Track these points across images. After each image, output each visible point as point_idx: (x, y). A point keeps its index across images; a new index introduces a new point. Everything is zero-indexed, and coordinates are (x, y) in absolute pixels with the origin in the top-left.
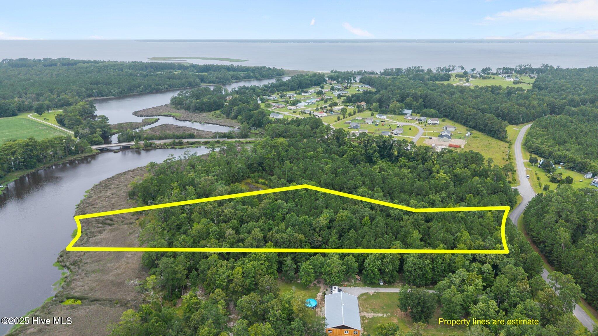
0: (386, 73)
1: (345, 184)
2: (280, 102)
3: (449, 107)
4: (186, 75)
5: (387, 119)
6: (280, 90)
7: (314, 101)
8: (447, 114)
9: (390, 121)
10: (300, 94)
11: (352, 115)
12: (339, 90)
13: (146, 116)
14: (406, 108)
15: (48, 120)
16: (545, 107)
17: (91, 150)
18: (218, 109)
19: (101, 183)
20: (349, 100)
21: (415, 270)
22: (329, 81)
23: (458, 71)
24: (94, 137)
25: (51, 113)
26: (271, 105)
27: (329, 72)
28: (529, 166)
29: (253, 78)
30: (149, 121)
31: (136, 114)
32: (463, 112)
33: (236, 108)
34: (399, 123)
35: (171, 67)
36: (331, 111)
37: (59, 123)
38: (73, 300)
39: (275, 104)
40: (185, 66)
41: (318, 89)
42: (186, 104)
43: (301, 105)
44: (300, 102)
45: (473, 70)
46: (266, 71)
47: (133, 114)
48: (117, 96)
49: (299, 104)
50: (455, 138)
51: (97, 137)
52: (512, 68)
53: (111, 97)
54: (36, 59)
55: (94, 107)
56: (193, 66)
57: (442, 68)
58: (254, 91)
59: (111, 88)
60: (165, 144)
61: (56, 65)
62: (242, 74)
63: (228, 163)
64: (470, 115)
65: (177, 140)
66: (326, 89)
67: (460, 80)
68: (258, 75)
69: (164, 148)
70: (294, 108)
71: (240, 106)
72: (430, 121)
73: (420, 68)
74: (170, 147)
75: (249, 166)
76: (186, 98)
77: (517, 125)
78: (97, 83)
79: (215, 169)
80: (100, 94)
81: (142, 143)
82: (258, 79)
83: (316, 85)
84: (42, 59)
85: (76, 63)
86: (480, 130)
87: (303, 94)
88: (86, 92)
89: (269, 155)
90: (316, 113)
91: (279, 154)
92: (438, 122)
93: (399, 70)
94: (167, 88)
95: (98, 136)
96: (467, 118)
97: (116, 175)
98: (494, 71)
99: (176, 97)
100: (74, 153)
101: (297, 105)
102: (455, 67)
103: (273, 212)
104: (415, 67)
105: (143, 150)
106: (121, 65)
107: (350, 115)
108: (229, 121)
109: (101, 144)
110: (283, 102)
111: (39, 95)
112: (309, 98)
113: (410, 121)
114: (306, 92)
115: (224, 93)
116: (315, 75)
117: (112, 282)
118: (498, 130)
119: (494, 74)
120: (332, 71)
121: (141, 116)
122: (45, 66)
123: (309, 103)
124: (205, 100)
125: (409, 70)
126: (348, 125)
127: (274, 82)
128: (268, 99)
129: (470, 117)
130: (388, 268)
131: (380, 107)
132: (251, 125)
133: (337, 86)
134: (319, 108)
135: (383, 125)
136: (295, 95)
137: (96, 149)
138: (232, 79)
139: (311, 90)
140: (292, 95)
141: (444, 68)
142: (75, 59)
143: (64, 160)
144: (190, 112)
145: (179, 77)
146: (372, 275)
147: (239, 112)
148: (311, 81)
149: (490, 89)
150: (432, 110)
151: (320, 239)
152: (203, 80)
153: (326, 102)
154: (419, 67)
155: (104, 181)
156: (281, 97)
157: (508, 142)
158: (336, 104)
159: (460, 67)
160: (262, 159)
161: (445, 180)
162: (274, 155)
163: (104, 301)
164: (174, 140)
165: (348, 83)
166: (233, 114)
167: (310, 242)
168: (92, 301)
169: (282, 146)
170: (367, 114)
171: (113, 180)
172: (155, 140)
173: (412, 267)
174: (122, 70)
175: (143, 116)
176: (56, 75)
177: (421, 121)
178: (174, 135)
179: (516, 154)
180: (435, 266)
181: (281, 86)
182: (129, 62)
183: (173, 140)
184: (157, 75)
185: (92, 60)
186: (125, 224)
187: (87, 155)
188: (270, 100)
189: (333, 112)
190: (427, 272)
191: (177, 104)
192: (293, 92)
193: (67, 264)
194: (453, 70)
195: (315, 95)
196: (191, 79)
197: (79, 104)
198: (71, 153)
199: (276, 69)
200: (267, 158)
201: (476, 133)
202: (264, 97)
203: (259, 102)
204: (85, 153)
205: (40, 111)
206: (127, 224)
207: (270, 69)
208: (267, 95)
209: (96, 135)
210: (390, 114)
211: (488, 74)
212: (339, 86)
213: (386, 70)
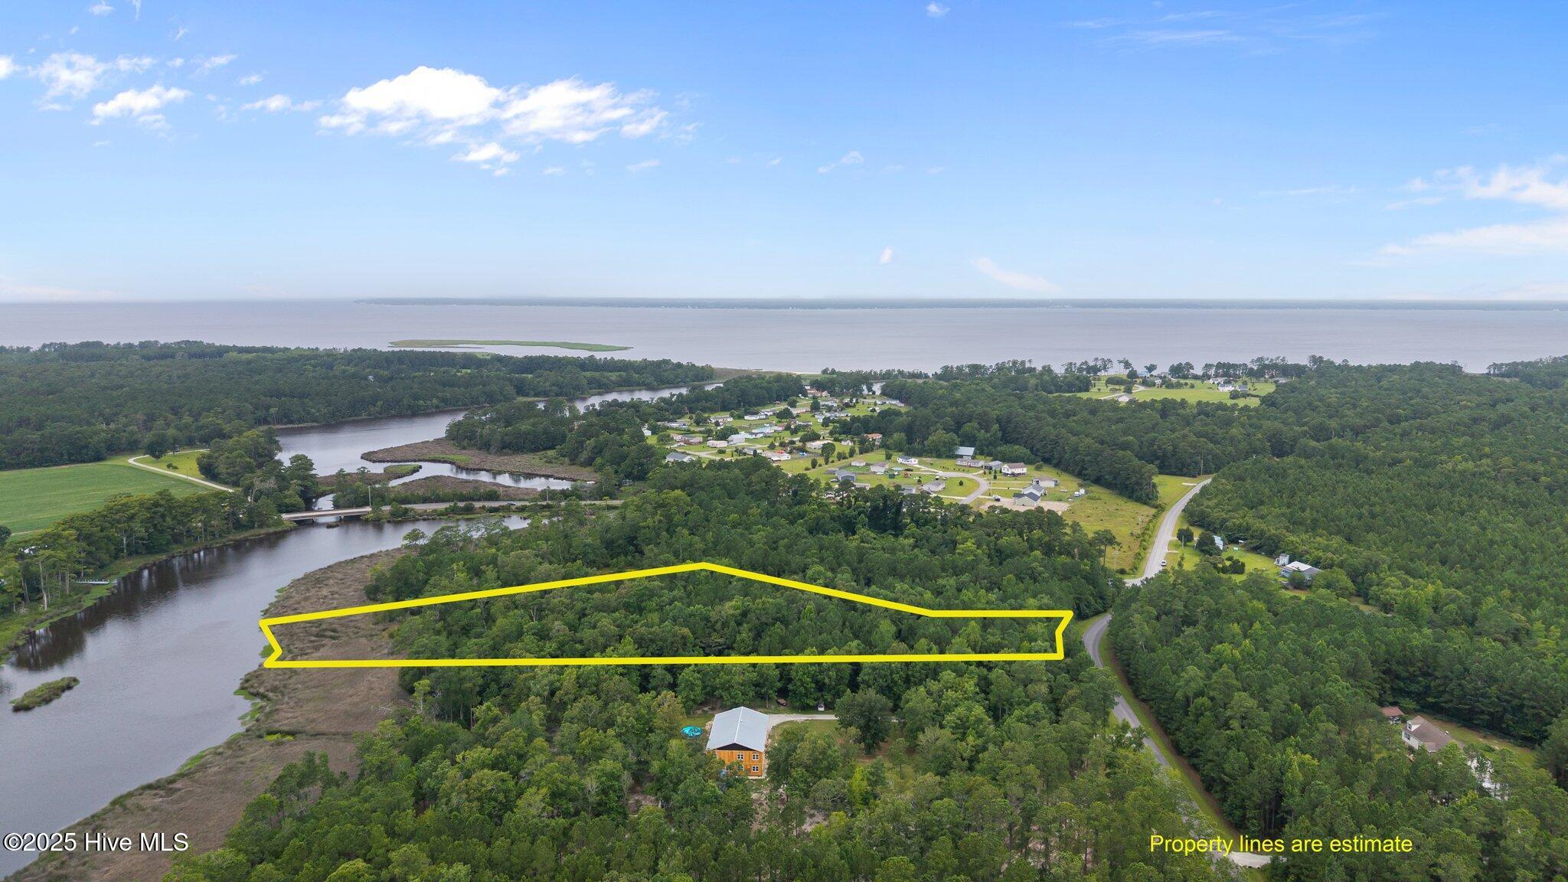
0: (947, 374)
1: (788, 563)
2: (694, 432)
3: (1052, 440)
4: (482, 377)
5: (918, 466)
6: (697, 409)
7: (769, 430)
8: (1047, 455)
9: (923, 468)
10: (741, 417)
11: (845, 458)
12: (830, 409)
13: (391, 461)
14: (963, 444)
15: (176, 468)
16: (1259, 440)
17: (280, 522)
18: (552, 448)
19: (306, 577)
20: (846, 429)
21: (875, 679)
22: (811, 392)
23: (1118, 370)
24: (285, 497)
25: (179, 456)
26: (672, 439)
27: (819, 373)
28: (1177, 547)
29: (638, 385)
30: (399, 471)
31: (367, 457)
32: (1075, 450)
33: (590, 443)
34: (941, 473)
35: (449, 360)
36: (802, 450)
37: (203, 474)
38: (278, 735)
39: (680, 436)
40: (480, 360)
41: (782, 407)
42: (481, 436)
43: (739, 439)
44: (736, 432)
45: (1151, 368)
46: (670, 369)
47: (362, 458)
48: (324, 423)
49: (734, 437)
50: (1051, 500)
51: (290, 496)
52: (1236, 365)
53: (310, 424)
54: (122, 343)
55: (277, 442)
56: (499, 359)
57: (1078, 365)
58: (638, 411)
59: (310, 403)
60: (435, 511)
61: (172, 356)
62: (613, 376)
63: (566, 537)
64: (1089, 454)
65: (461, 504)
66: (802, 408)
67: (1114, 391)
68: (651, 379)
69: (434, 519)
70: (722, 444)
71: (601, 438)
72: (1006, 468)
73: (1027, 365)
74: (445, 517)
75: (609, 544)
76: (483, 424)
77: (1194, 477)
78: (278, 394)
79: (538, 545)
80: (285, 417)
81: (387, 508)
82: (650, 388)
83: (780, 400)
84: (136, 343)
85: (222, 351)
86: (1109, 486)
87: (746, 418)
88: (254, 413)
89: (650, 520)
90: (768, 454)
91: (669, 518)
92: (1025, 470)
93: (975, 368)
94: (437, 407)
95: (292, 495)
96: (1084, 461)
97: (335, 564)
98: (1198, 371)
99: (459, 421)
100: (244, 526)
101: (730, 439)
102: (1110, 361)
103: (642, 601)
104: (1015, 363)
105: (389, 522)
106: (329, 356)
107: (841, 457)
108: (575, 471)
109: (299, 510)
110: (701, 432)
111: (151, 418)
112: (757, 426)
113: (967, 469)
114: (756, 413)
115: (568, 414)
116: (779, 378)
117: (346, 712)
118: (1137, 483)
119: (1196, 377)
120: (825, 372)
121: (380, 461)
122: (149, 359)
123: (756, 434)
124: (524, 426)
125: (1000, 368)
126: (832, 476)
127: (685, 393)
128: (668, 428)
129: (1089, 458)
130: (830, 678)
131: (910, 441)
132: (622, 475)
133: (825, 399)
134: (777, 444)
135: (906, 476)
136: (731, 419)
137: (290, 520)
138: (590, 389)
139: (768, 411)
140: (725, 419)
141: (1083, 364)
142: (217, 344)
143: (224, 540)
144: (490, 454)
145: (468, 383)
146: (802, 688)
147: (598, 451)
148: (769, 390)
149: (1158, 406)
150: (1017, 447)
151: (721, 641)
152: (521, 390)
153: (794, 432)
154: (1023, 363)
155: (314, 573)
156: (698, 423)
157: (1156, 507)
158: (816, 437)
159: (1120, 362)
160: (636, 528)
161: (975, 556)
162: (660, 521)
163: (334, 734)
164: (455, 504)
165: (853, 396)
166: (584, 456)
167: (703, 645)
168: (312, 735)
169: (677, 505)
170: (879, 455)
171: (332, 572)
172: (415, 503)
173: (869, 674)
174: (331, 367)
175: (384, 462)
176: (179, 377)
177: (991, 468)
178: (455, 495)
179: (1162, 529)
180: (910, 673)
181: (698, 400)
182: (346, 351)
183: (452, 504)
184: (415, 377)
185: (258, 345)
186: (362, 637)
187: (271, 530)
188: (672, 429)
189: (806, 452)
190: (896, 683)
191: (459, 437)
192: (726, 414)
193: (262, 690)
194: (1105, 368)
195: (775, 420)
196: (494, 387)
197: (245, 434)
198: (239, 526)
199: (693, 365)
200: (644, 528)
201: (1097, 490)
202: (659, 423)
203: (647, 433)
204: (268, 526)
205: (156, 450)
206: (365, 636)
207: (679, 365)
208: (665, 420)
209: (291, 492)
210: (926, 457)
211: (1185, 377)
212: (834, 403)
213: (946, 369)
